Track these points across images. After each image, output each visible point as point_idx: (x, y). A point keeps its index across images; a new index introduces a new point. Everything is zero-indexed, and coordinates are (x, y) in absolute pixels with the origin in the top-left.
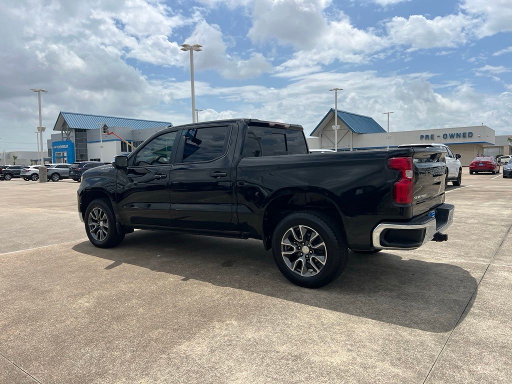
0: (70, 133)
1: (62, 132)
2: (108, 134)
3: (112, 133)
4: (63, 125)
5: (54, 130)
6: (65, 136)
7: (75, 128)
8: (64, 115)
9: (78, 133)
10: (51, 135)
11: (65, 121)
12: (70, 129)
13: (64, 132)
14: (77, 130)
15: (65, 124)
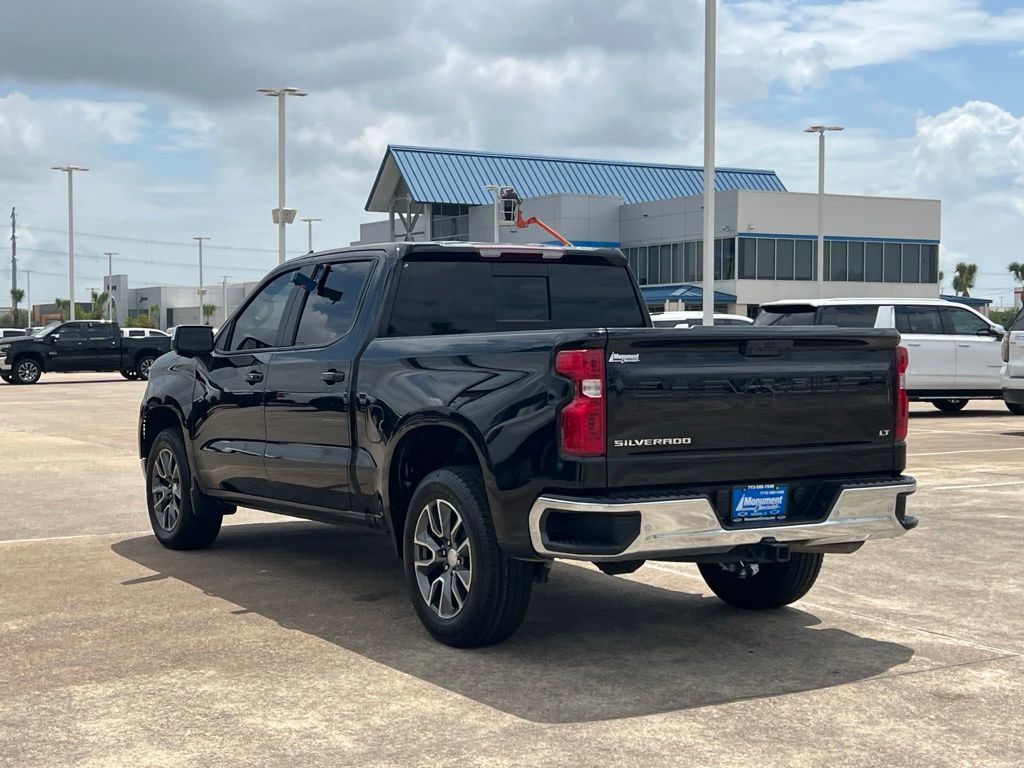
0: (416, 218)
1: (392, 216)
2: (521, 224)
3: (534, 220)
4: (396, 194)
5: (367, 209)
6: (400, 229)
7: (431, 200)
8: (399, 157)
9: (439, 218)
10: (361, 226)
11: (401, 180)
12: (418, 206)
13: (397, 216)
14: (438, 209)
15: (401, 187)
